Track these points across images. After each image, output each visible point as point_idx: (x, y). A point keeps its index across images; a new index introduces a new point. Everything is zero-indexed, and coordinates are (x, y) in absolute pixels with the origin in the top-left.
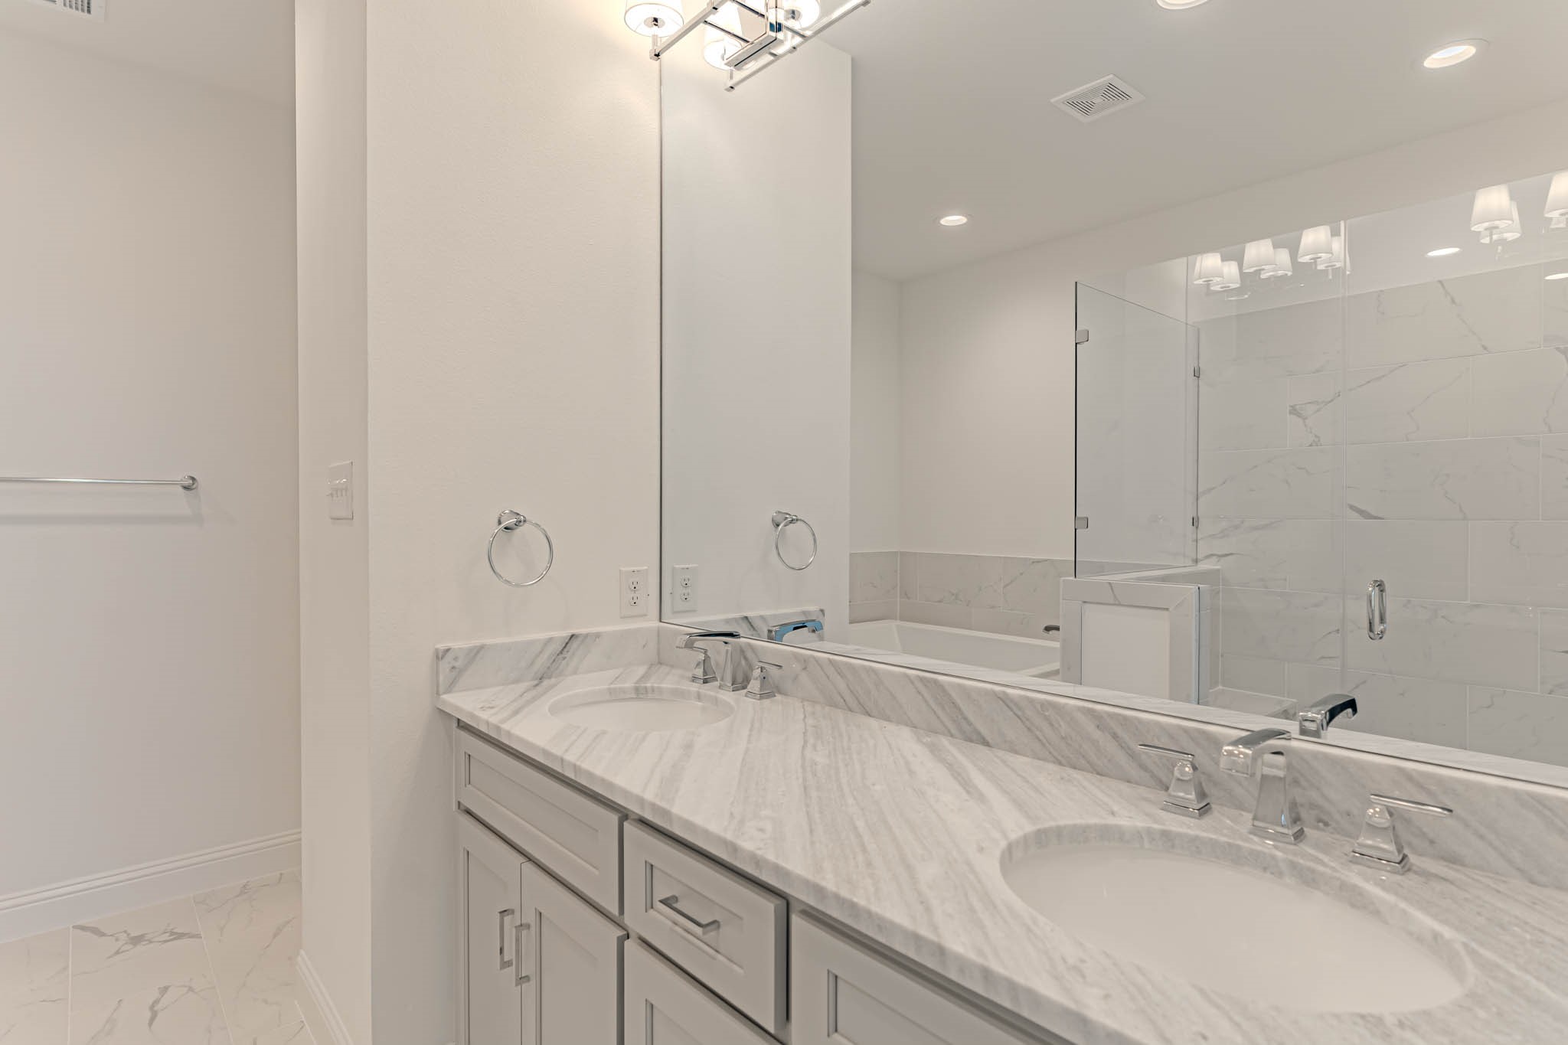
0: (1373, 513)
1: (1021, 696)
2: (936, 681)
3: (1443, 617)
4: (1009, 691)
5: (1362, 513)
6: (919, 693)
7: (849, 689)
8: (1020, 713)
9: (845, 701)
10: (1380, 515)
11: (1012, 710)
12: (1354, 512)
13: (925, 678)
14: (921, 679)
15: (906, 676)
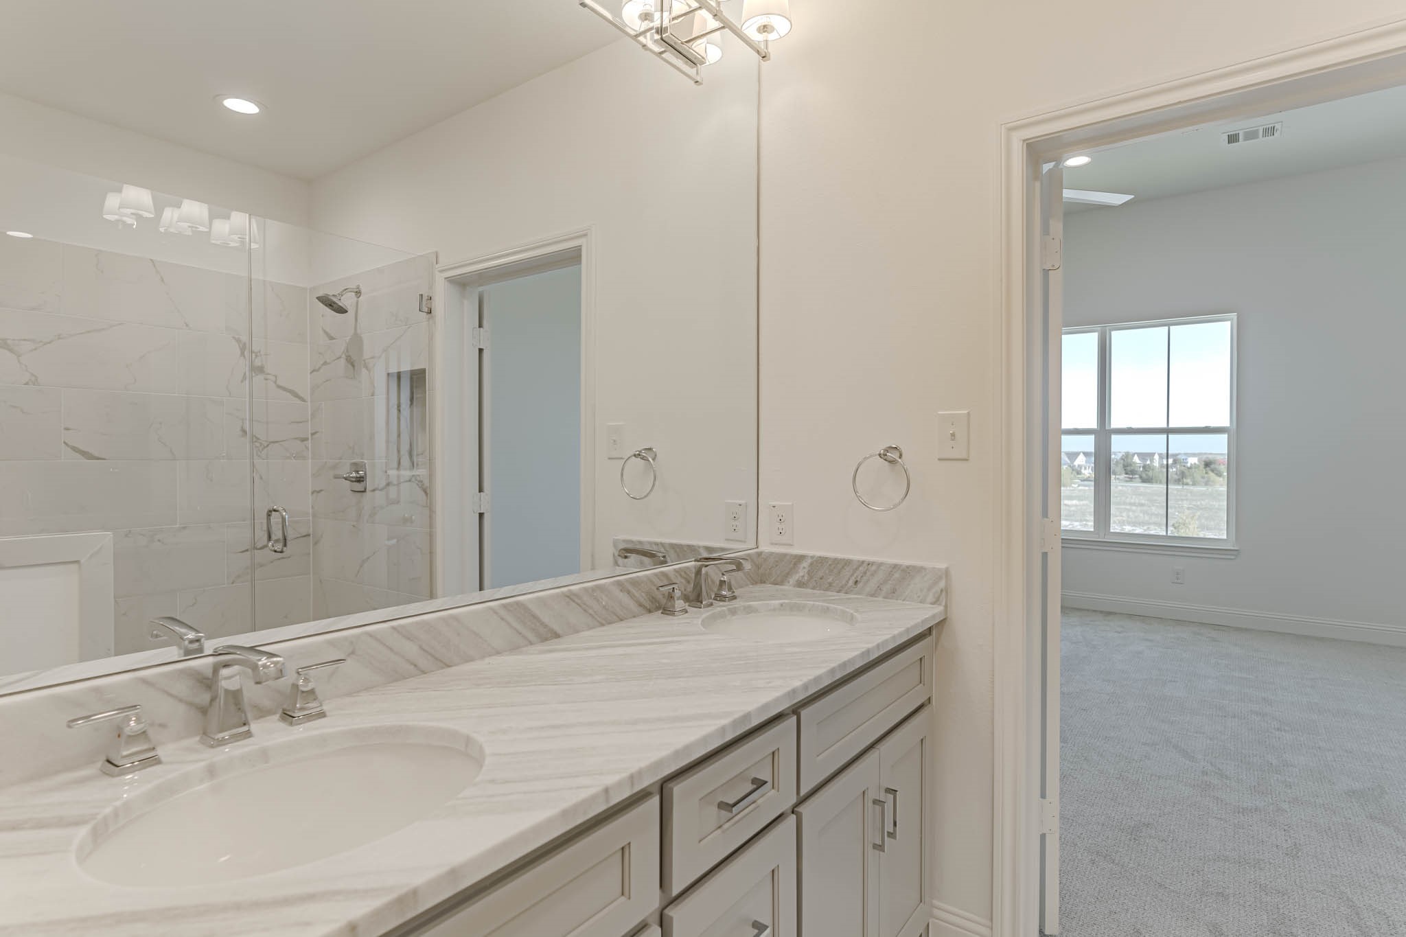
0: (97, 455)
1: (580, 589)
2: (517, 603)
3: (159, 541)
4: (572, 588)
5: (85, 454)
6: (502, 619)
7: (424, 650)
8: (579, 602)
9: (415, 666)
10: (103, 457)
11: (574, 601)
12: (77, 454)
13: (509, 604)
14: (504, 606)
15: (490, 608)
